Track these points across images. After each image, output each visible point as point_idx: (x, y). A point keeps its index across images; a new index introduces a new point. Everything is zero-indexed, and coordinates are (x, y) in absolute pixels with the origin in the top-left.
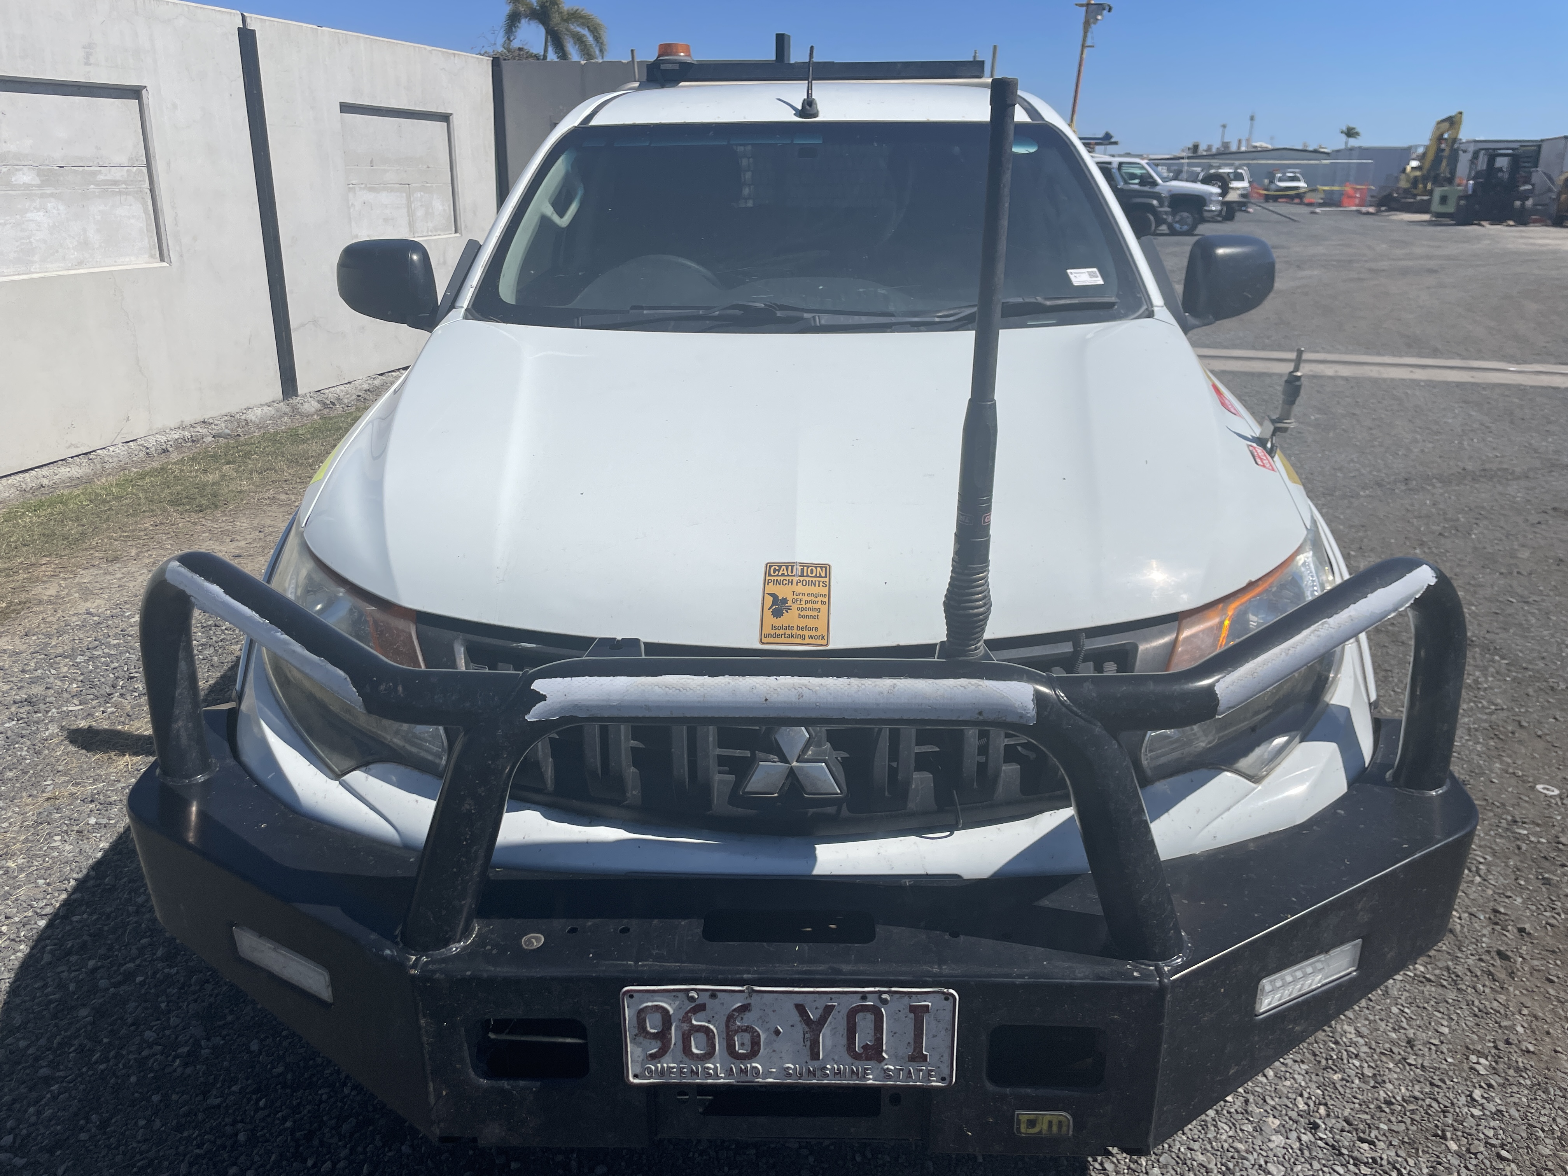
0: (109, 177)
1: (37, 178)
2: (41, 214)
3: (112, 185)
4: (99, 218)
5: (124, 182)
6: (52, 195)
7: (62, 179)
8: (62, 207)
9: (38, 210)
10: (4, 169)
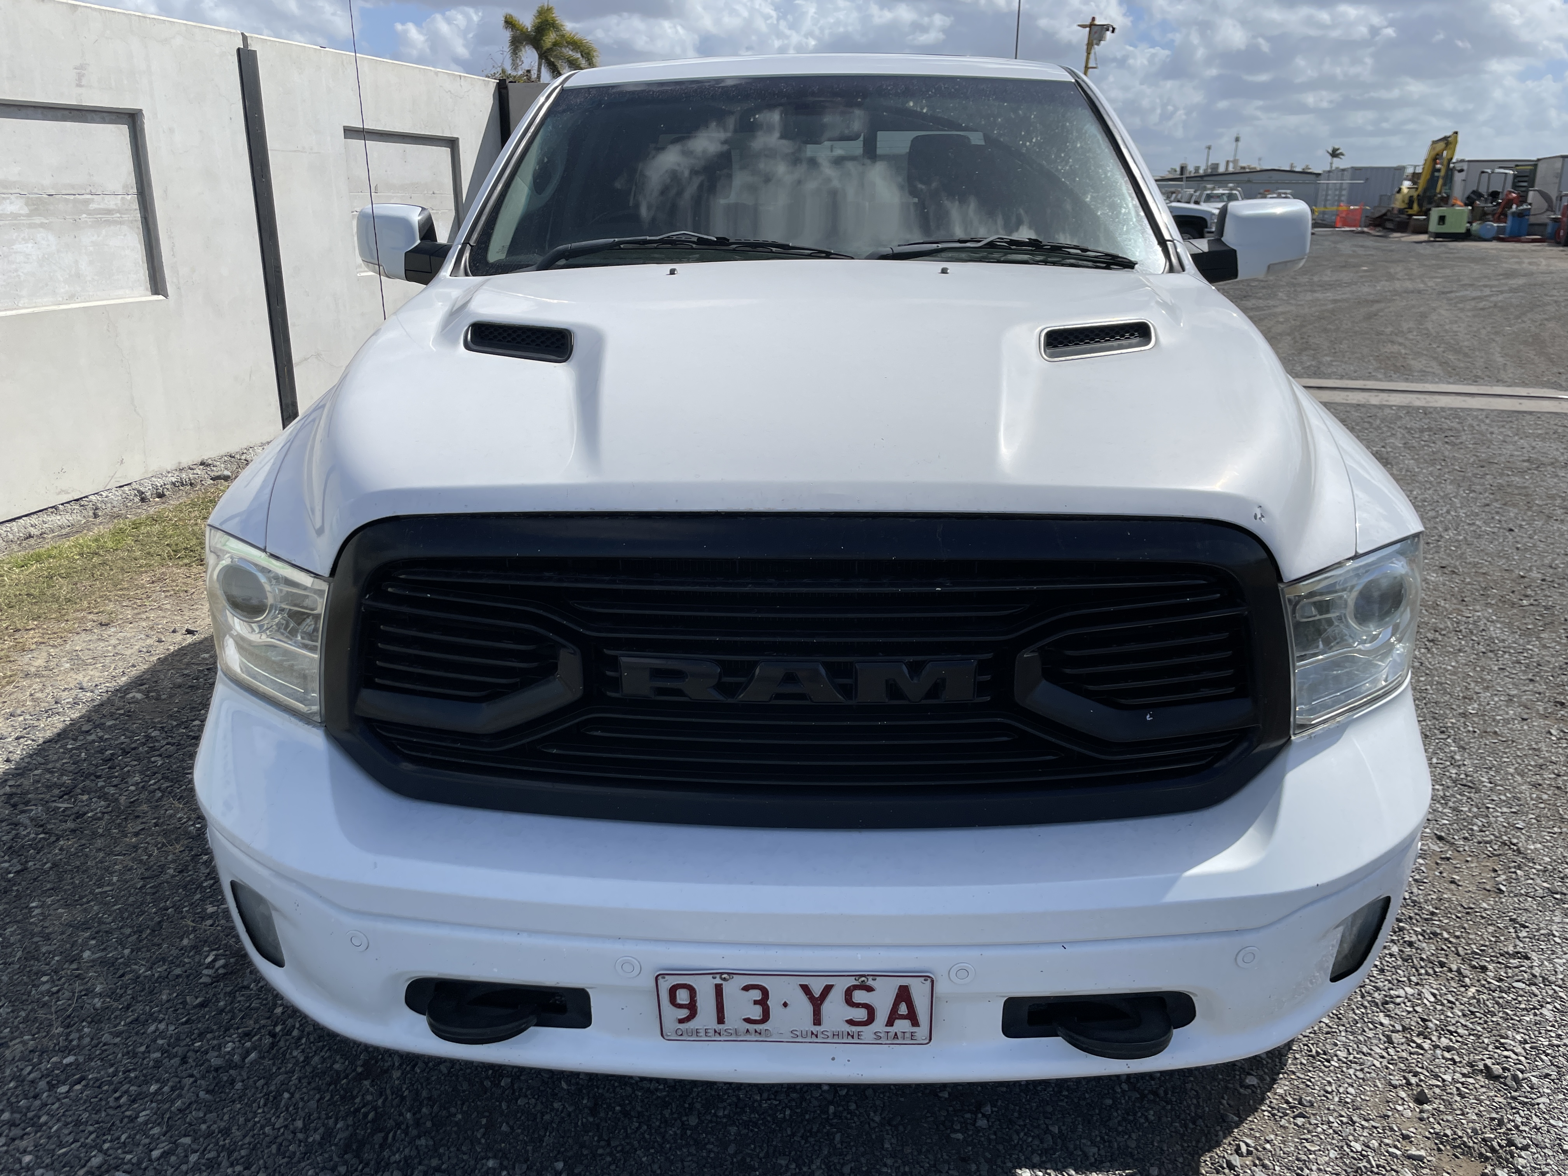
0: (102, 206)
1: (26, 208)
3: (105, 214)
4: (91, 249)
5: (118, 211)
6: (42, 225)
7: (52, 208)
8: (51, 238)
9: (27, 241)
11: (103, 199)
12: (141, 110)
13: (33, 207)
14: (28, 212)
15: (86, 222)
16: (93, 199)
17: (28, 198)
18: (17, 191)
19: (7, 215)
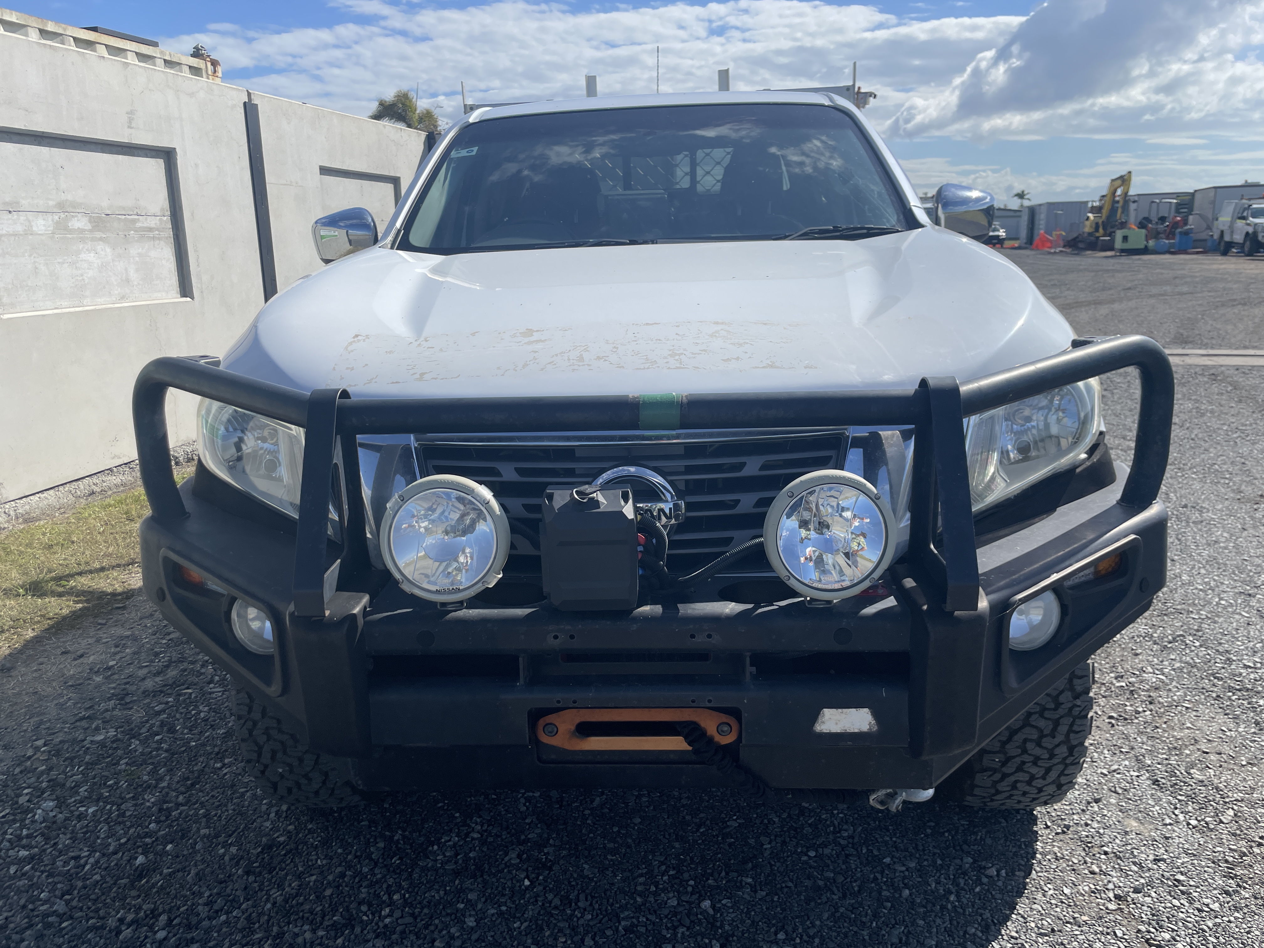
0: (145, 225)
1: (89, 224)
2: (92, 255)
3: (148, 231)
4: (137, 259)
5: (158, 230)
6: (101, 239)
7: (108, 225)
8: (108, 250)
9: (90, 252)
10: (62, 215)
11: (146, 219)
12: (175, 149)
13: (95, 224)
14: (90, 228)
15: (134, 237)
16: (138, 219)
17: (91, 216)
18: (83, 210)
19: (75, 229)
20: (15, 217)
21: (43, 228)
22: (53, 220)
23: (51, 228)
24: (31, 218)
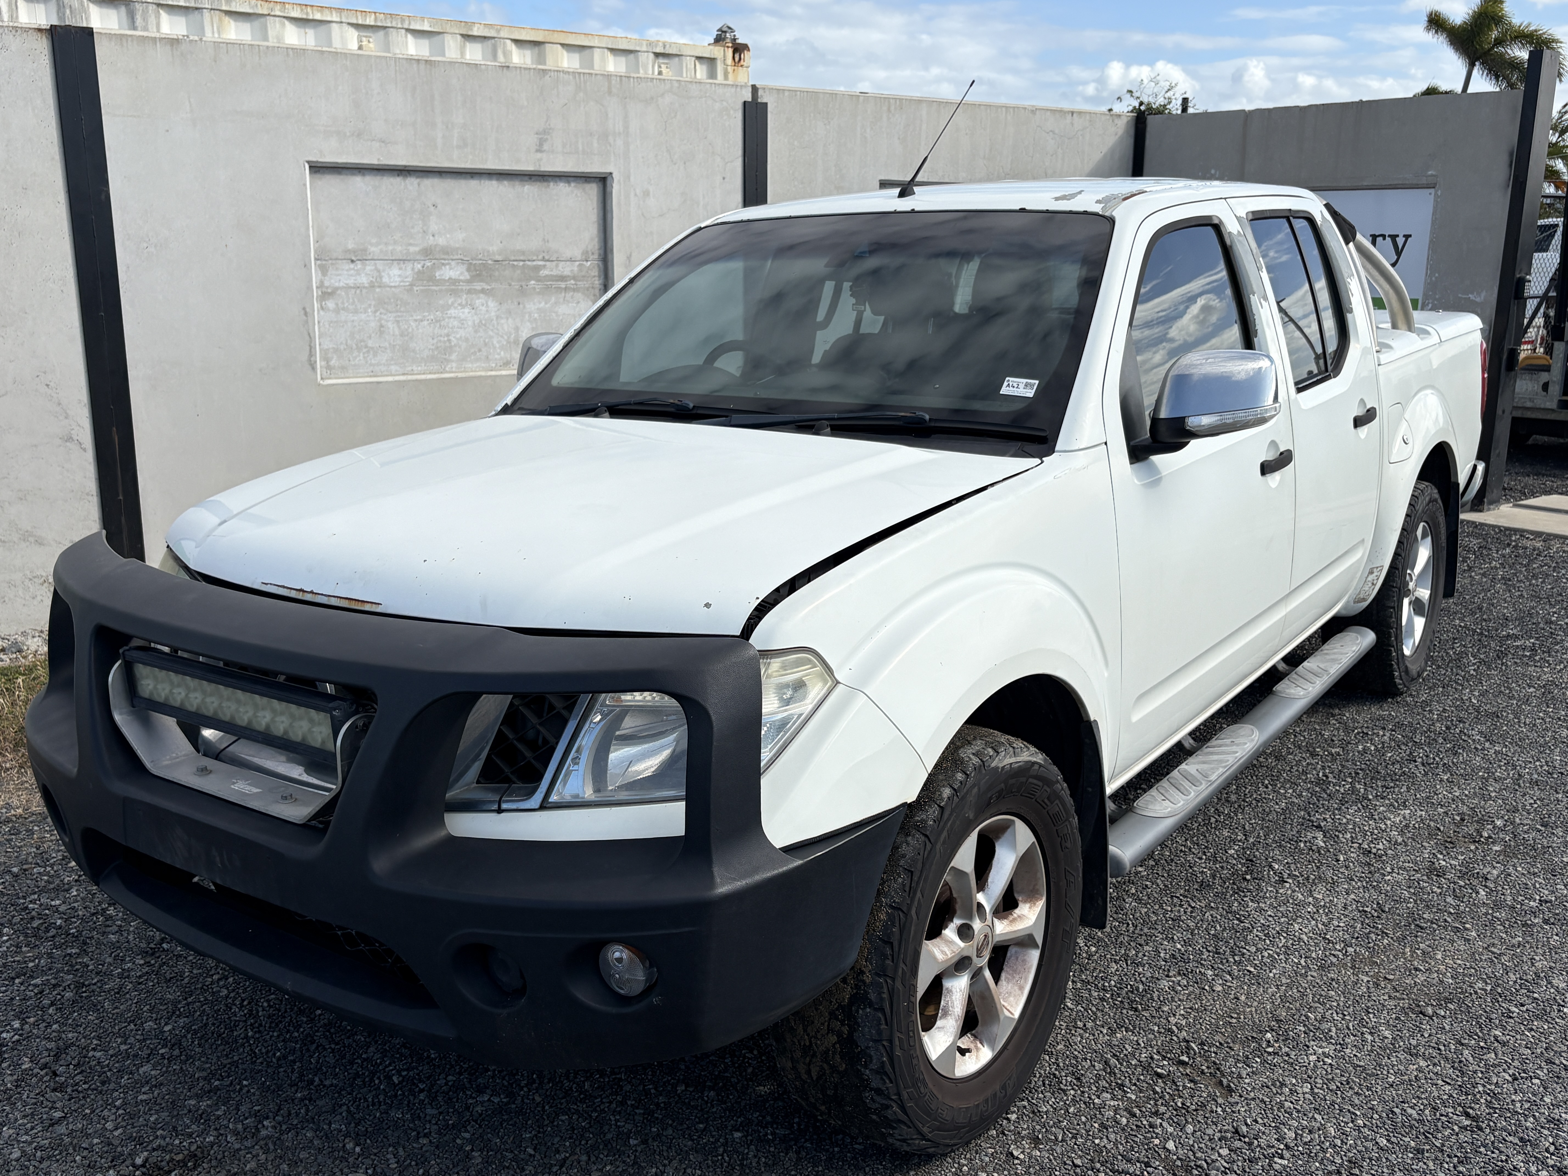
0: (554, 273)
1: (466, 273)
2: (466, 310)
3: (557, 281)
4: (536, 315)
5: (574, 278)
6: (483, 291)
7: (497, 274)
8: (492, 304)
9: (463, 306)
10: (428, 264)
11: (557, 266)
12: (611, 173)
13: (474, 273)
14: (468, 277)
15: (534, 288)
16: (544, 266)
17: (471, 264)
18: (459, 257)
19: (444, 280)
20: (359, 266)
21: (397, 279)
22: (413, 269)
23: (410, 279)
24: (381, 268)
